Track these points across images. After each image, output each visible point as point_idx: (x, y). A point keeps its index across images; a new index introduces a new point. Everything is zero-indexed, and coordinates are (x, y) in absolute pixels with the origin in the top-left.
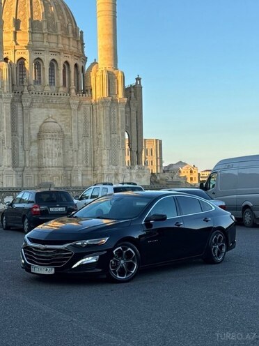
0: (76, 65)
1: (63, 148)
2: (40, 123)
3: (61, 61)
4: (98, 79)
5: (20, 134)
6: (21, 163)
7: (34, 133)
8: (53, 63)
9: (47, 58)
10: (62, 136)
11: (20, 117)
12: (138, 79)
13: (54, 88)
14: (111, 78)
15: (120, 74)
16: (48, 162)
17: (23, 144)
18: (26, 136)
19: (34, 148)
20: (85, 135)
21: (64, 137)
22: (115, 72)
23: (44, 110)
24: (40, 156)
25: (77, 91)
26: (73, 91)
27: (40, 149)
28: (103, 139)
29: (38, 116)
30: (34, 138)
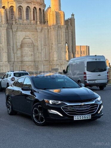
0: (40, 9)
1: (34, 52)
2: (22, 39)
3: (32, 7)
4: (51, 16)
5: (12, 45)
6: (13, 60)
7: (19, 44)
8: (28, 8)
9: (24, 6)
10: (33, 46)
11: (11, 36)
12: (73, 15)
13: (29, 21)
14: (57, 15)
15: (62, 13)
16: (26, 59)
17: (13, 50)
18: (15, 46)
19: (19, 52)
20: (45, 45)
21: (34, 46)
22: (60, 12)
23: (24, 33)
24: (22, 56)
25: (41, 22)
26: (38, 22)
27: (22, 52)
28: (54, 46)
29: (21, 36)
30: (19, 47)
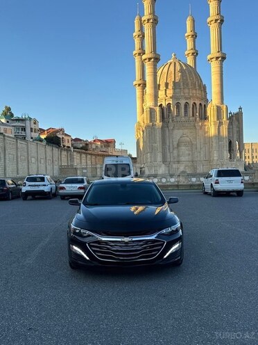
0: (200, 104)
1: (192, 150)
2: (178, 138)
3: (191, 103)
4: (212, 111)
5: (168, 144)
6: (169, 160)
7: (175, 143)
8: (186, 105)
9: (183, 102)
10: (191, 145)
11: (167, 135)
12: (240, 108)
13: (187, 118)
14: (219, 109)
15: (225, 107)
16: (183, 159)
17: (169, 149)
18: (171, 145)
19: (175, 152)
20: (205, 143)
21: (192, 144)
22: (221, 106)
23: (181, 131)
24: (178, 156)
25: (201, 119)
26: (198, 119)
27: (178, 152)
28: (214, 145)
29: (177, 134)
30: (176, 146)
